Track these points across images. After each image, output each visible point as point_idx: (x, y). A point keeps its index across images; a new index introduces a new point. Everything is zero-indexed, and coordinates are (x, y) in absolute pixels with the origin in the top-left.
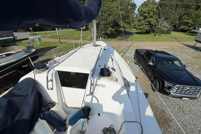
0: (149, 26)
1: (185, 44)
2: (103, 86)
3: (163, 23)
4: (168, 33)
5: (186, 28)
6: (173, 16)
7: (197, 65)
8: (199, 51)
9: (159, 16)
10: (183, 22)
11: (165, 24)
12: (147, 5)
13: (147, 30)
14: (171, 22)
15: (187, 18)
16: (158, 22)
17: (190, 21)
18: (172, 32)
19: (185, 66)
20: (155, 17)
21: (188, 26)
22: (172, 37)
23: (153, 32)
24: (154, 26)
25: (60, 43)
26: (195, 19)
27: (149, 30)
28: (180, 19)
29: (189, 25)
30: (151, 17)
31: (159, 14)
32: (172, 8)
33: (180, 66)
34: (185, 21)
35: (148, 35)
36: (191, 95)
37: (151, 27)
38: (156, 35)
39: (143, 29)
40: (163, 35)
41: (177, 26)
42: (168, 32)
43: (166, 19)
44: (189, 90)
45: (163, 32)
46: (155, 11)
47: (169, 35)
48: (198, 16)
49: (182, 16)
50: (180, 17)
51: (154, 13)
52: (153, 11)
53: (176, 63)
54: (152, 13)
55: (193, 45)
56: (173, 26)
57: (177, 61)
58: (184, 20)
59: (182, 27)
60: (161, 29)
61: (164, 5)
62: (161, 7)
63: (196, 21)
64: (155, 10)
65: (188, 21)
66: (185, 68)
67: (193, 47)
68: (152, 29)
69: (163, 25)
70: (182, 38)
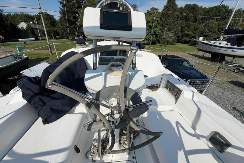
0: (154, 36)
1: (189, 53)
2: (141, 56)
3: (168, 34)
4: (173, 45)
5: (188, 39)
6: (175, 27)
7: (202, 69)
8: (201, 58)
9: (163, 26)
10: (185, 34)
11: (170, 34)
12: (151, 14)
13: (153, 40)
14: (175, 33)
15: (188, 30)
16: (162, 32)
17: (191, 33)
18: (176, 44)
19: (192, 66)
20: (160, 27)
21: (190, 38)
22: (177, 48)
23: (159, 42)
24: (159, 36)
25: (52, 54)
26: (195, 31)
27: (155, 41)
28: (182, 31)
29: (190, 36)
30: (156, 27)
31: (163, 24)
32: (174, 19)
33: (189, 66)
34: (187, 32)
35: (154, 46)
36: (200, 88)
37: (157, 38)
38: (162, 46)
39: (149, 39)
40: (169, 46)
41: (180, 37)
42: (173, 43)
43: (170, 29)
44: (198, 83)
45: (168, 43)
46: (159, 21)
47: (174, 46)
48: (196, 28)
49: (183, 27)
50: (181, 29)
51: (158, 22)
52: (157, 21)
53: (185, 64)
54: (155, 23)
55: (196, 54)
56: (177, 37)
57: (186, 62)
58: (185, 32)
59: (185, 39)
60: (166, 39)
61: (167, 16)
62: (164, 17)
63: (196, 33)
64: (159, 19)
65: (188, 32)
66: (193, 68)
67: (196, 56)
68: (157, 39)
69: (167, 35)
70: (186, 48)
